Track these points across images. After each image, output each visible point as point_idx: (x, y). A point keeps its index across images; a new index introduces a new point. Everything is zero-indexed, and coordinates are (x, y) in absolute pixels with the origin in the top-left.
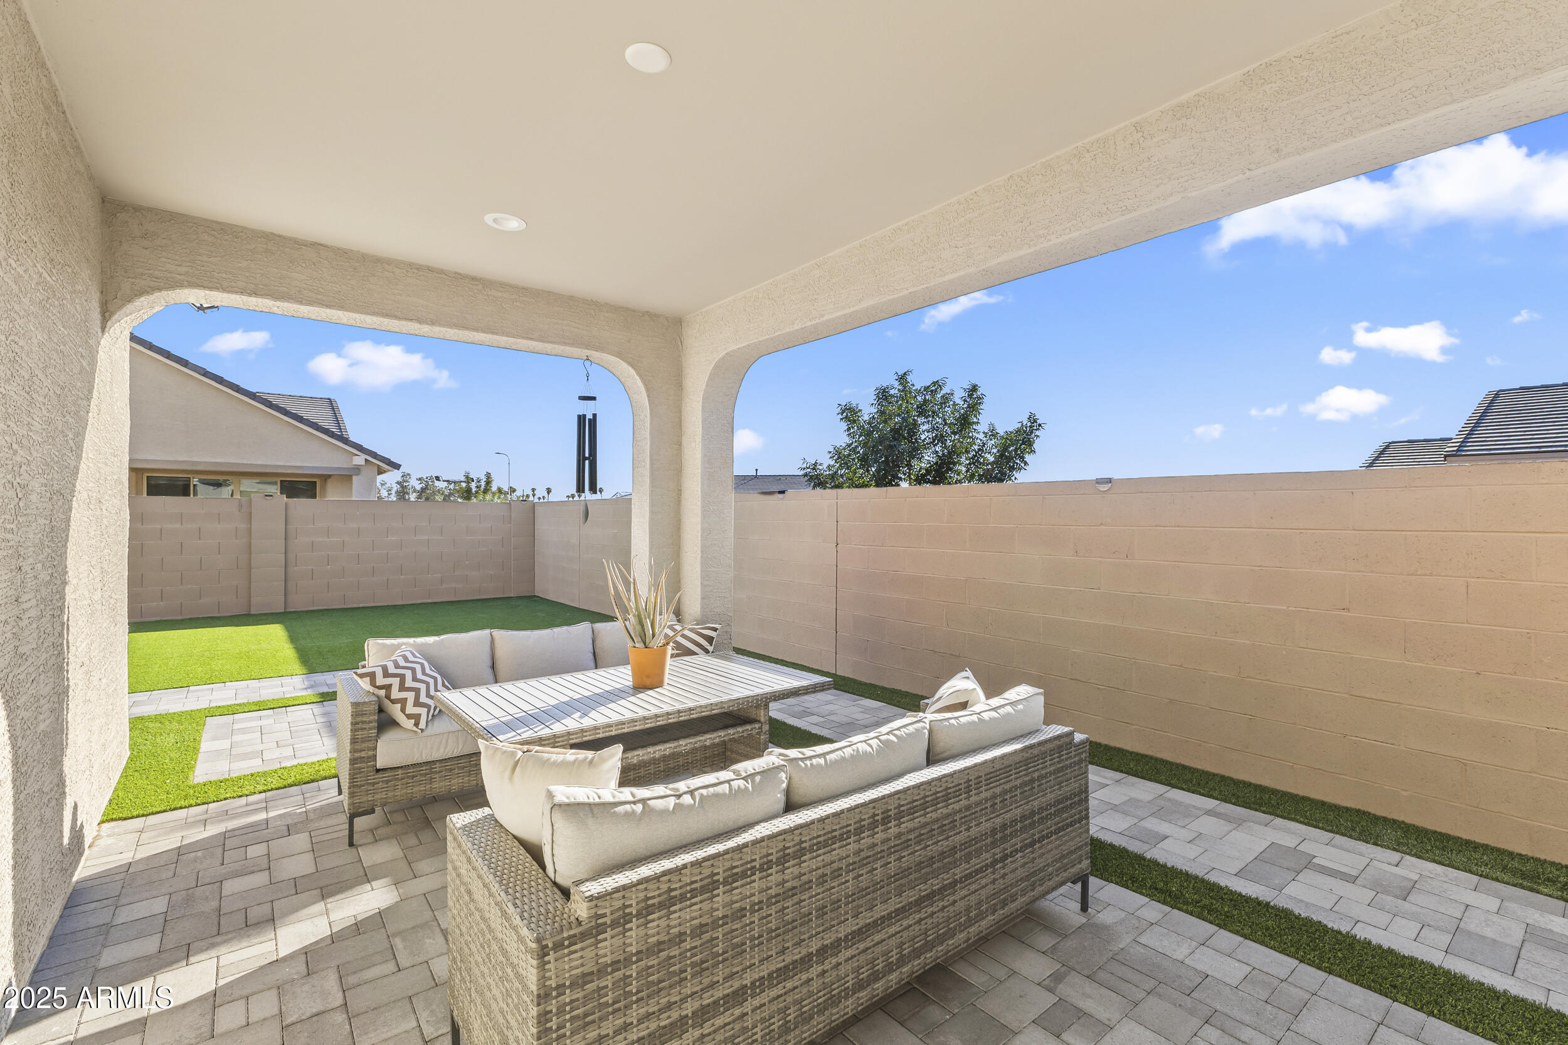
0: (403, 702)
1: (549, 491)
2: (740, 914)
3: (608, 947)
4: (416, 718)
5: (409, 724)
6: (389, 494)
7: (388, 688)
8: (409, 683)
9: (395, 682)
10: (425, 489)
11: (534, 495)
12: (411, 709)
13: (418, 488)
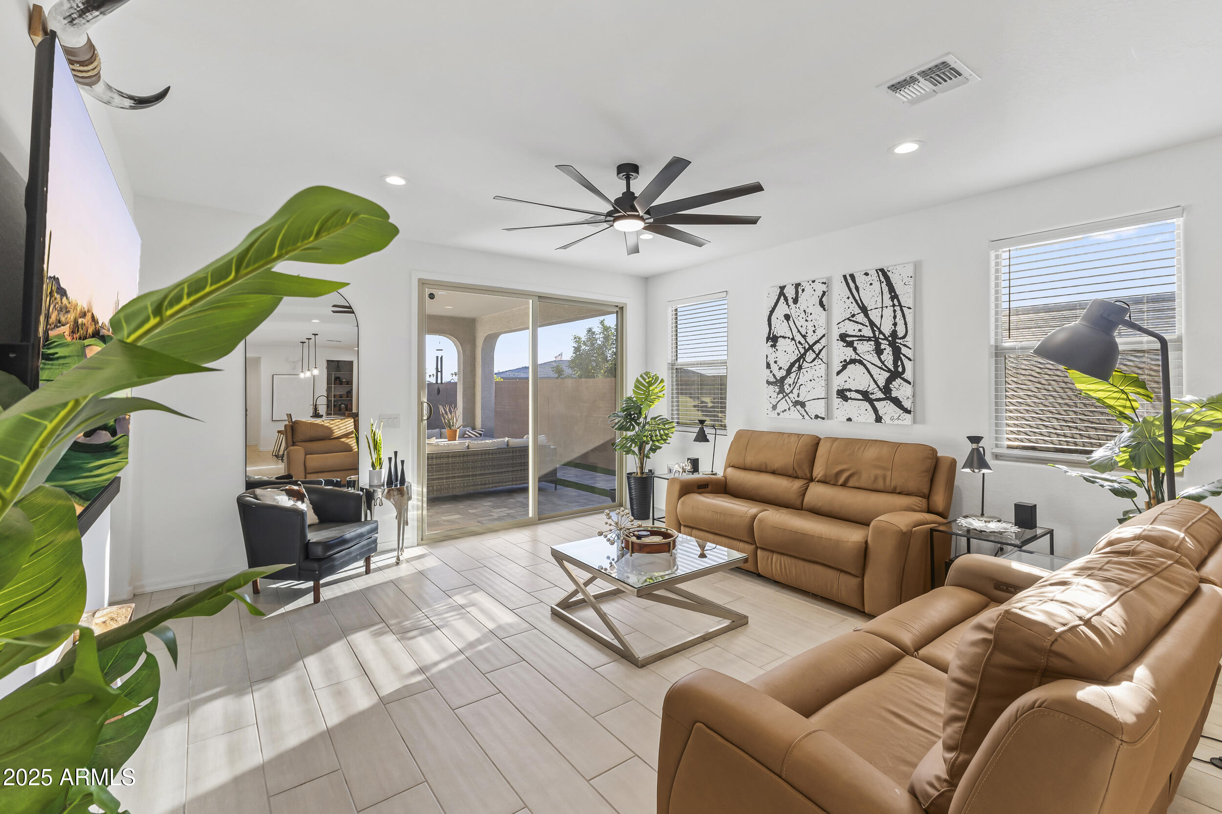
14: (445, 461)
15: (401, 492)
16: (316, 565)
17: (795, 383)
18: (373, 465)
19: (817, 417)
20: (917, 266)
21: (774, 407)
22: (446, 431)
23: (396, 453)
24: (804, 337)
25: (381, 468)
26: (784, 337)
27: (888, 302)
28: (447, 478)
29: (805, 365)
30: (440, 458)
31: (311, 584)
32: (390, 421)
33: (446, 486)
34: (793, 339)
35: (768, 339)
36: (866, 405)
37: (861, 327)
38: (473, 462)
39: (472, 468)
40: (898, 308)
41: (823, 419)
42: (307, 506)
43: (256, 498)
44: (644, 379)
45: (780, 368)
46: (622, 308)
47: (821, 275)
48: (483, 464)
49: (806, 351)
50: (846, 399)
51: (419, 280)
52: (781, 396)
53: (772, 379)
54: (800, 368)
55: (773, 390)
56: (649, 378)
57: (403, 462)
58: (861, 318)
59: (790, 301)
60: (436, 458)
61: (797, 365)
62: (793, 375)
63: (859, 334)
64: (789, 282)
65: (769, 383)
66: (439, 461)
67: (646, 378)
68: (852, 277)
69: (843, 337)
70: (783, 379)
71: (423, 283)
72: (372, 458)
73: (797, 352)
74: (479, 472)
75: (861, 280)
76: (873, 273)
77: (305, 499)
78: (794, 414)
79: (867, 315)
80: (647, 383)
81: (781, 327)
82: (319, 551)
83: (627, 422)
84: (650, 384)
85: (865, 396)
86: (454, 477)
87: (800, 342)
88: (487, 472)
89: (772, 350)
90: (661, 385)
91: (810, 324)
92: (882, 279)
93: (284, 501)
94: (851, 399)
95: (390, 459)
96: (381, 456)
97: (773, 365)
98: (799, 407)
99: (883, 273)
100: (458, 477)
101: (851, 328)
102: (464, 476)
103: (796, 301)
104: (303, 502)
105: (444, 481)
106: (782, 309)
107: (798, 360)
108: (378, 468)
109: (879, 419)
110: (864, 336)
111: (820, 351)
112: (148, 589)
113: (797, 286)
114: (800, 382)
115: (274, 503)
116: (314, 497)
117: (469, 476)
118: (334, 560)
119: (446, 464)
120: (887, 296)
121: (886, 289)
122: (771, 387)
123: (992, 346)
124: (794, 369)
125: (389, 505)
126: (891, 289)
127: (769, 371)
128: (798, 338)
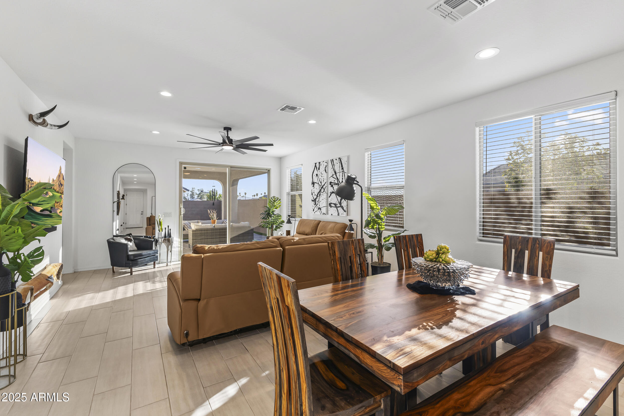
0: (186, 227)
1: (245, 194)
2: (207, 233)
3: (197, 232)
4: (188, 229)
5: (187, 230)
6: (188, 196)
7: (184, 225)
8: (187, 225)
9: (185, 225)
10: (200, 193)
11: (240, 195)
12: (187, 228)
13: (198, 193)
14: (203, 232)
15: (169, 241)
16: (131, 262)
17: (319, 201)
18: (159, 230)
19: (324, 214)
20: (348, 157)
21: (314, 210)
22: (211, 221)
23: (168, 226)
24: (321, 183)
25: (162, 231)
26: (316, 183)
27: (341, 171)
28: (204, 239)
29: (321, 194)
30: (201, 231)
31: (129, 270)
32: (167, 215)
33: (204, 242)
34: (318, 184)
35: (312, 183)
36: (335, 208)
37: (335, 179)
38: (215, 233)
39: (215, 235)
40: (343, 173)
41: (325, 214)
42: (133, 244)
43: (114, 240)
44: (272, 199)
45: (315, 195)
46: (269, 170)
47: (325, 160)
48: (220, 234)
49: (321, 188)
50: (331, 207)
51: (180, 162)
52: (315, 206)
53: (313, 199)
54: (320, 195)
55: (313, 203)
56: (274, 199)
57: (170, 229)
58: (335, 176)
59: (318, 169)
60: (200, 231)
61: (319, 194)
62: (318, 197)
63: (334, 182)
64: (317, 161)
65: (312, 201)
66: (201, 232)
67: (273, 199)
68: (333, 160)
69: (331, 183)
70: (316, 199)
71: (181, 163)
72: (159, 228)
73: (319, 189)
74: (218, 237)
75: (335, 161)
76: (338, 159)
77: (132, 241)
78: (318, 213)
79: (336, 175)
80: (273, 200)
81: (315, 180)
82: (132, 258)
83: (266, 216)
84: (275, 201)
85: (335, 204)
86: (207, 239)
87: (320, 185)
88: (222, 237)
89: (313, 188)
90: (279, 201)
91: (322, 178)
92: (340, 162)
93: (123, 241)
94: (332, 207)
95: (165, 228)
96: (162, 227)
97: (313, 194)
98: (319, 210)
99: (340, 158)
100: (209, 238)
101: (332, 180)
102: (212, 238)
103: (319, 169)
104: (131, 242)
105: (203, 240)
106: (316, 172)
107: (319, 192)
108: (161, 232)
109: (338, 215)
110: (335, 183)
111: (325, 188)
112: (79, 270)
113: (320, 163)
114: (320, 200)
115: (120, 242)
116: (136, 241)
117: (214, 238)
118: (138, 261)
119: (204, 233)
120: (341, 168)
121: (341, 165)
122: (313, 202)
123: (366, 187)
124: (318, 195)
125: (164, 246)
126: (342, 166)
127: (312, 196)
128: (320, 183)
